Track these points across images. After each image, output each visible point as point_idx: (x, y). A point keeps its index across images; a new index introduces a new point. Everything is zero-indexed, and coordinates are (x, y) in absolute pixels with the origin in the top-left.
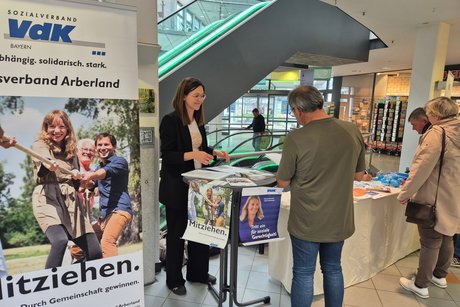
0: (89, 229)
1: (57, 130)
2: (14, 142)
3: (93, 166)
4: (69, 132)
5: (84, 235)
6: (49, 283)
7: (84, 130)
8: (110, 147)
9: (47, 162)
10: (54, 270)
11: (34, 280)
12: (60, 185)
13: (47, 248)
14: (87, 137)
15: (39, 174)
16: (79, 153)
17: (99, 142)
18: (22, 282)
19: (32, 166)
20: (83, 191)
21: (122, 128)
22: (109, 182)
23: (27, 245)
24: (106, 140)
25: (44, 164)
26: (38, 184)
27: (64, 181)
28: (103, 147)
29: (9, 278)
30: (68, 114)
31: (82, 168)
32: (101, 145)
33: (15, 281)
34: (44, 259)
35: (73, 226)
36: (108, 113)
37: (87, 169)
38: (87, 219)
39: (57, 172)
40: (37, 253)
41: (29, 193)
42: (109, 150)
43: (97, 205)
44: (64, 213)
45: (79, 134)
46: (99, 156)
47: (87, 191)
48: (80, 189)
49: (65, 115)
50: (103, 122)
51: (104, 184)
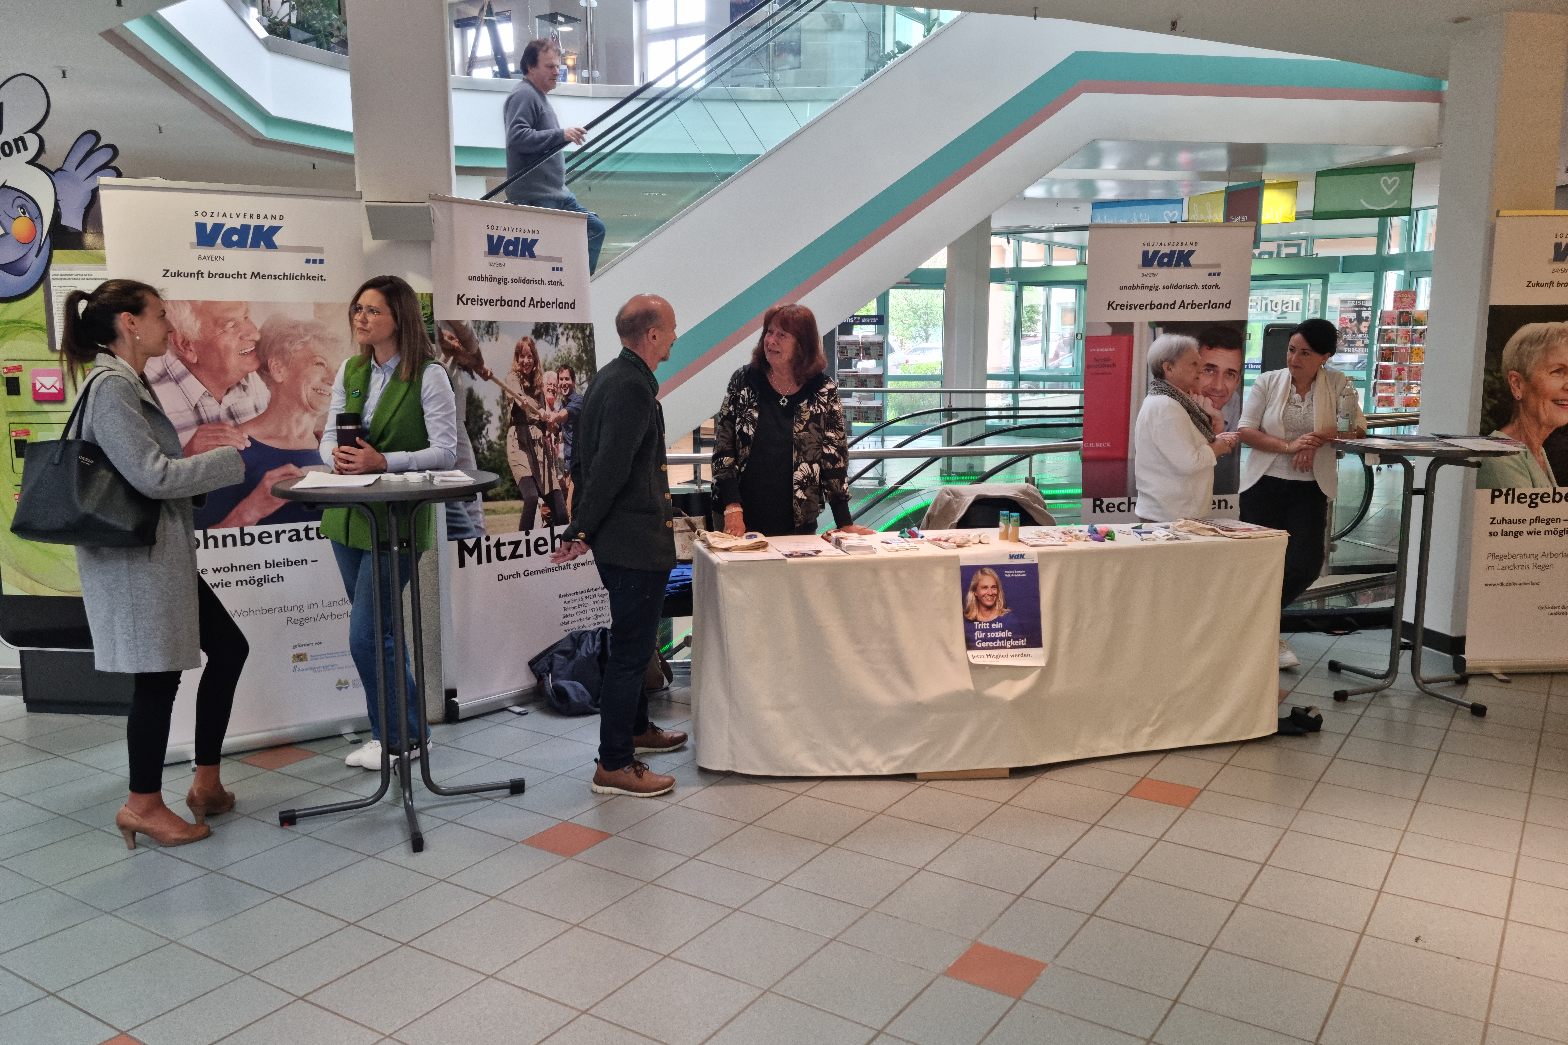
0: (557, 486)
1: (526, 360)
2: (492, 374)
3: (557, 405)
4: (536, 362)
5: (552, 491)
6: (522, 550)
7: (548, 361)
8: (570, 382)
9: (519, 399)
10: (527, 534)
11: (510, 543)
12: (530, 427)
13: (519, 504)
14: (550, 369)
15: (513, 413)
16: (545, 389)
17: (560, 376)
18: (499, 545)
19: (506, 403)
20: (549, 436)
21: (579, 358)
22: (571, 426)
23: (503, 499)
24: (566, 373)
25: (516, 400)
26: (511, 425)
27: (533, 422)
28: (564, 382)
29: (488, 539)
30: (534, 340)
31: (548, 407)
32: (562, 379)
33: (492, 542)
34: (517, 518)
35: (542, 478)
36: (567, 339)
37: (552, 409)
38: (554, 472)
39: (527, 411)
40: (511, 510)
41: (503, 437)
42: (570, 385)
43: (561, 455)
44: (534, 463)
45: (544, 365)
46: (561, 393)
47: (553, 436)
48: (547, 433)
49: (532, 342)
50: (563, 350)
51: (567, 428)
